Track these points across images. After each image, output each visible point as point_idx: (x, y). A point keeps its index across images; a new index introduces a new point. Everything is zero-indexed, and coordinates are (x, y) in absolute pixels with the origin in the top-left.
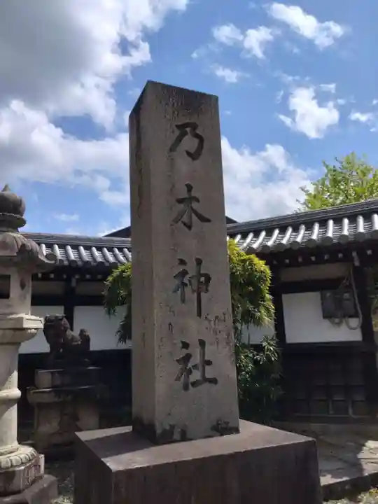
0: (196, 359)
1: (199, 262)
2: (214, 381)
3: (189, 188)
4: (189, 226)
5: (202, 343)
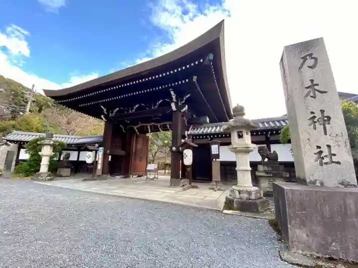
0: (326, 153)
1: (322, 111)
2: (338, 163)
3: (312, 81)
4: (314, 97)
5: (329, 146)
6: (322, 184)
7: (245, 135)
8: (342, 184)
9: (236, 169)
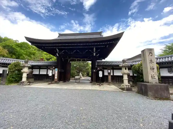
0: (153, 76)
1: (153, 67)
2: (155, 78)
3: (151, 59)
4: (151, 63)
6: (152, 83)
8: (156, 83)
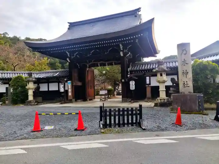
0: (186, 84)
1: (186, 70)
2: (189, 87)
3: (184, 59)
4: (184, 65)
5: (187, 82)
6: (184, 93)
7: (163, 74)
8: (189, 92)
9: (159, 90)
